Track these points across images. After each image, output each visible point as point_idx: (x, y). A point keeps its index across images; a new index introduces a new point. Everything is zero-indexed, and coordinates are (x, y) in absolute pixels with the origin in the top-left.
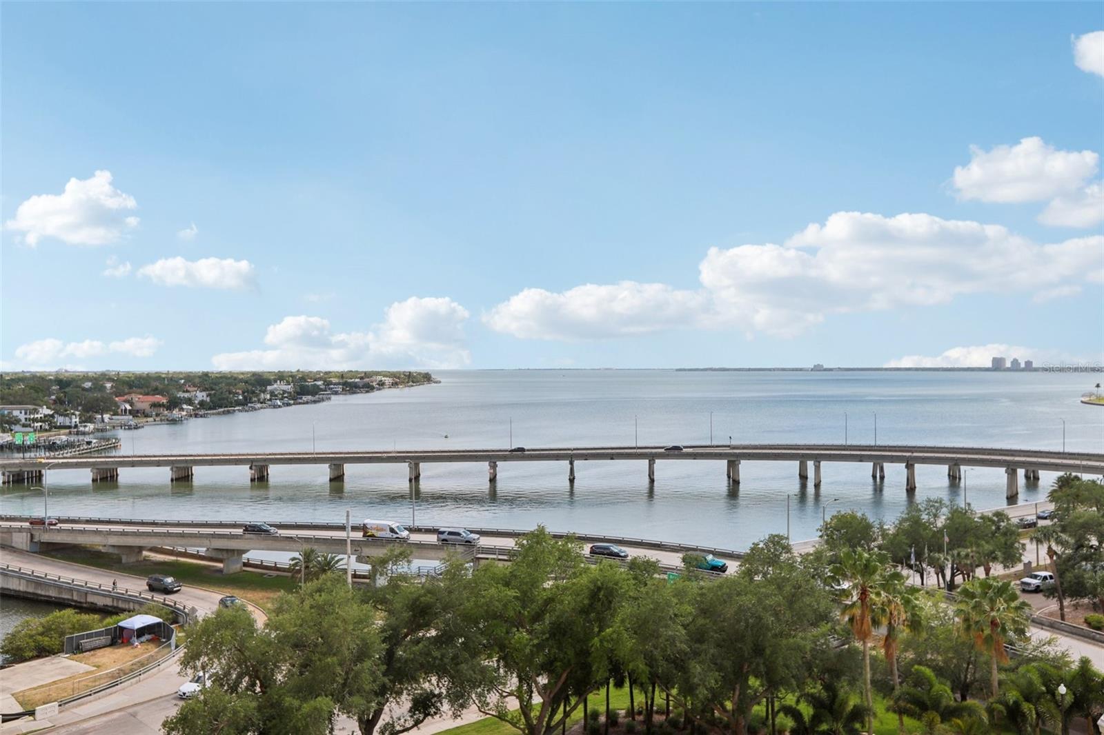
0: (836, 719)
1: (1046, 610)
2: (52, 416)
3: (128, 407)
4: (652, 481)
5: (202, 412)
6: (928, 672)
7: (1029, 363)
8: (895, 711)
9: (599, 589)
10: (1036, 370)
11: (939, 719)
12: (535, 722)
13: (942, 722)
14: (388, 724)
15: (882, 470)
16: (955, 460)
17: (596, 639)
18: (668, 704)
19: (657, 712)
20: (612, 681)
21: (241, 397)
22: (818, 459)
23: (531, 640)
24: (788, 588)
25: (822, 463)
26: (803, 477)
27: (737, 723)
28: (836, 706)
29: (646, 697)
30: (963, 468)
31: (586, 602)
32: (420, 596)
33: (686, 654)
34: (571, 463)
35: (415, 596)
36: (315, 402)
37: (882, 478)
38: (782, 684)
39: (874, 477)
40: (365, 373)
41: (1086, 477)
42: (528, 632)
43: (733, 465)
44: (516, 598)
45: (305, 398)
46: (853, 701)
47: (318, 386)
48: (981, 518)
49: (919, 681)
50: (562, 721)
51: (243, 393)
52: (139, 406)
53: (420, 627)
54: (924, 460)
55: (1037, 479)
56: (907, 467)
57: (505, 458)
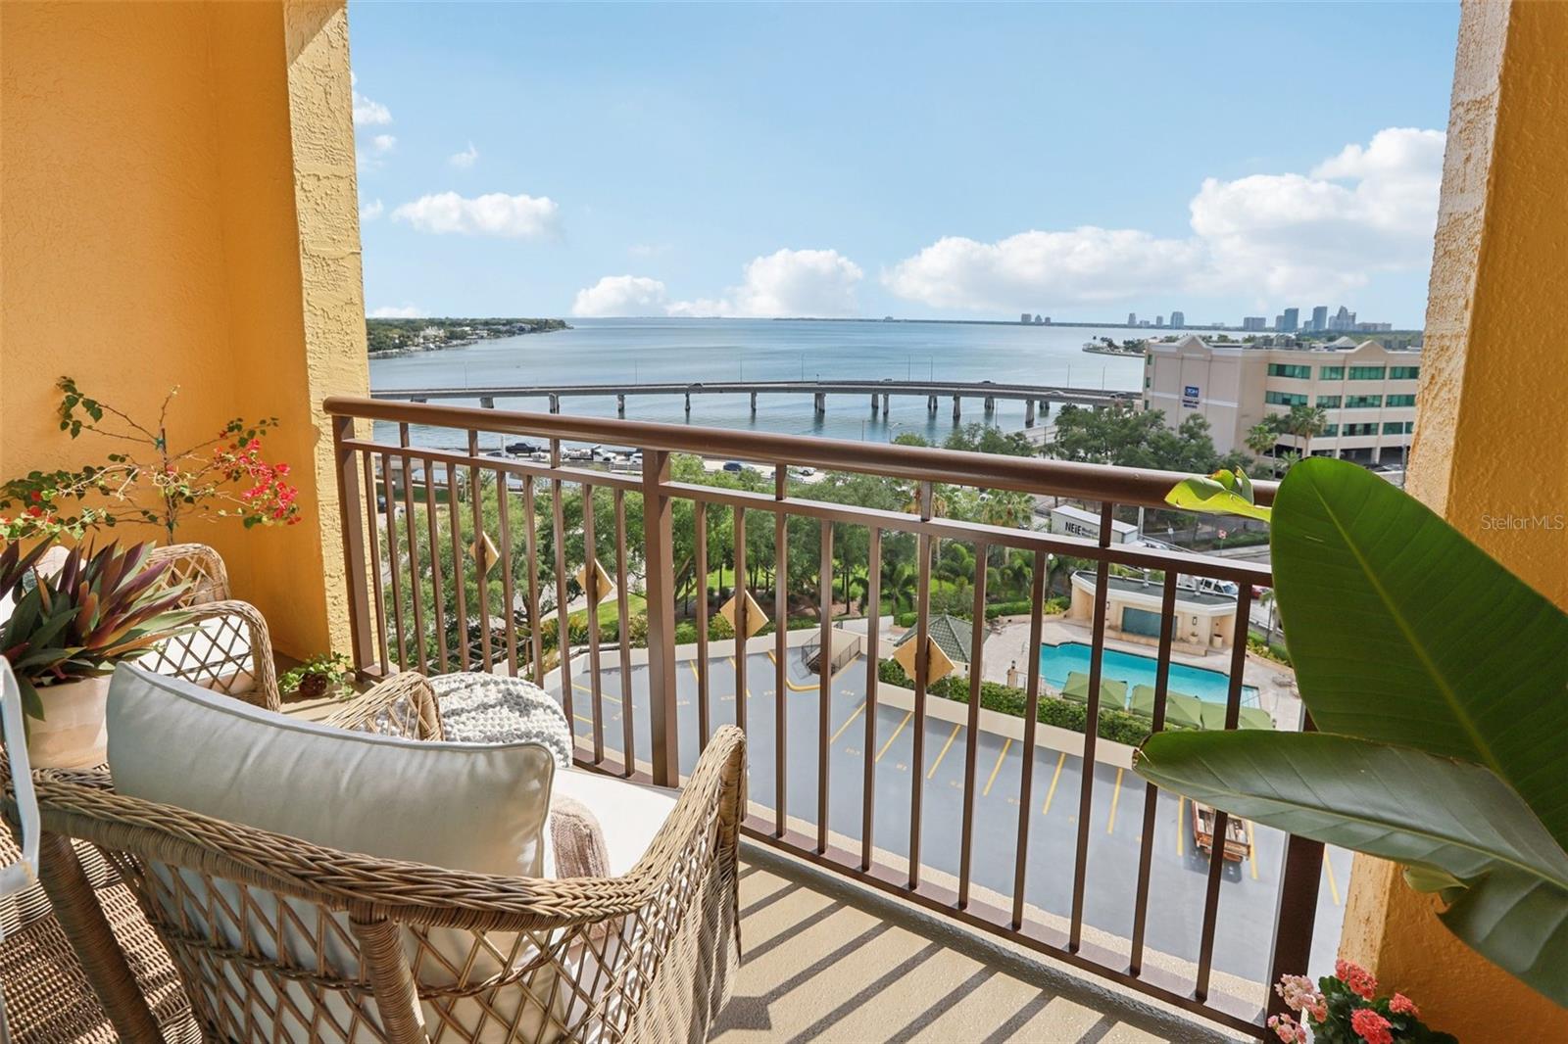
0: (894, 586)
1: (1046, 504)
4: (754, 410)
6: (961, 550)
7: (1048, 319)
8: (936, 578)
10: (1053, 325)
11: (967, 582)
13: (969, 584)
14: (547, 601)
15: (936, 401)
16: (990, 393)
17: (713, 533)
18: (767, 581)
19: (759, 588)
20: (724, 565)
21: (397, 341)
22: (886, 393)
24: (861, 491)
25: (890, 396)
26: (875, 407)
28: (895, 576)
29: (753, 576)
30: (995, 400)
32: (571, 502)
34: (687, 396)
37: (936, 407)
38: (856, 562)
39: (930, 407)
40: (507, 320)
41: (1081, 406)
43: (819, 397)
45: (455, 342)
47: (466, 332)
48: (1006, 438)
49: (956, 556)
50: (685, 597)
51: (400, 337)
53: (572, 526)
54: (967, 394)
55: (1048, 408)
56: (954, 399)
57: (632, 392)
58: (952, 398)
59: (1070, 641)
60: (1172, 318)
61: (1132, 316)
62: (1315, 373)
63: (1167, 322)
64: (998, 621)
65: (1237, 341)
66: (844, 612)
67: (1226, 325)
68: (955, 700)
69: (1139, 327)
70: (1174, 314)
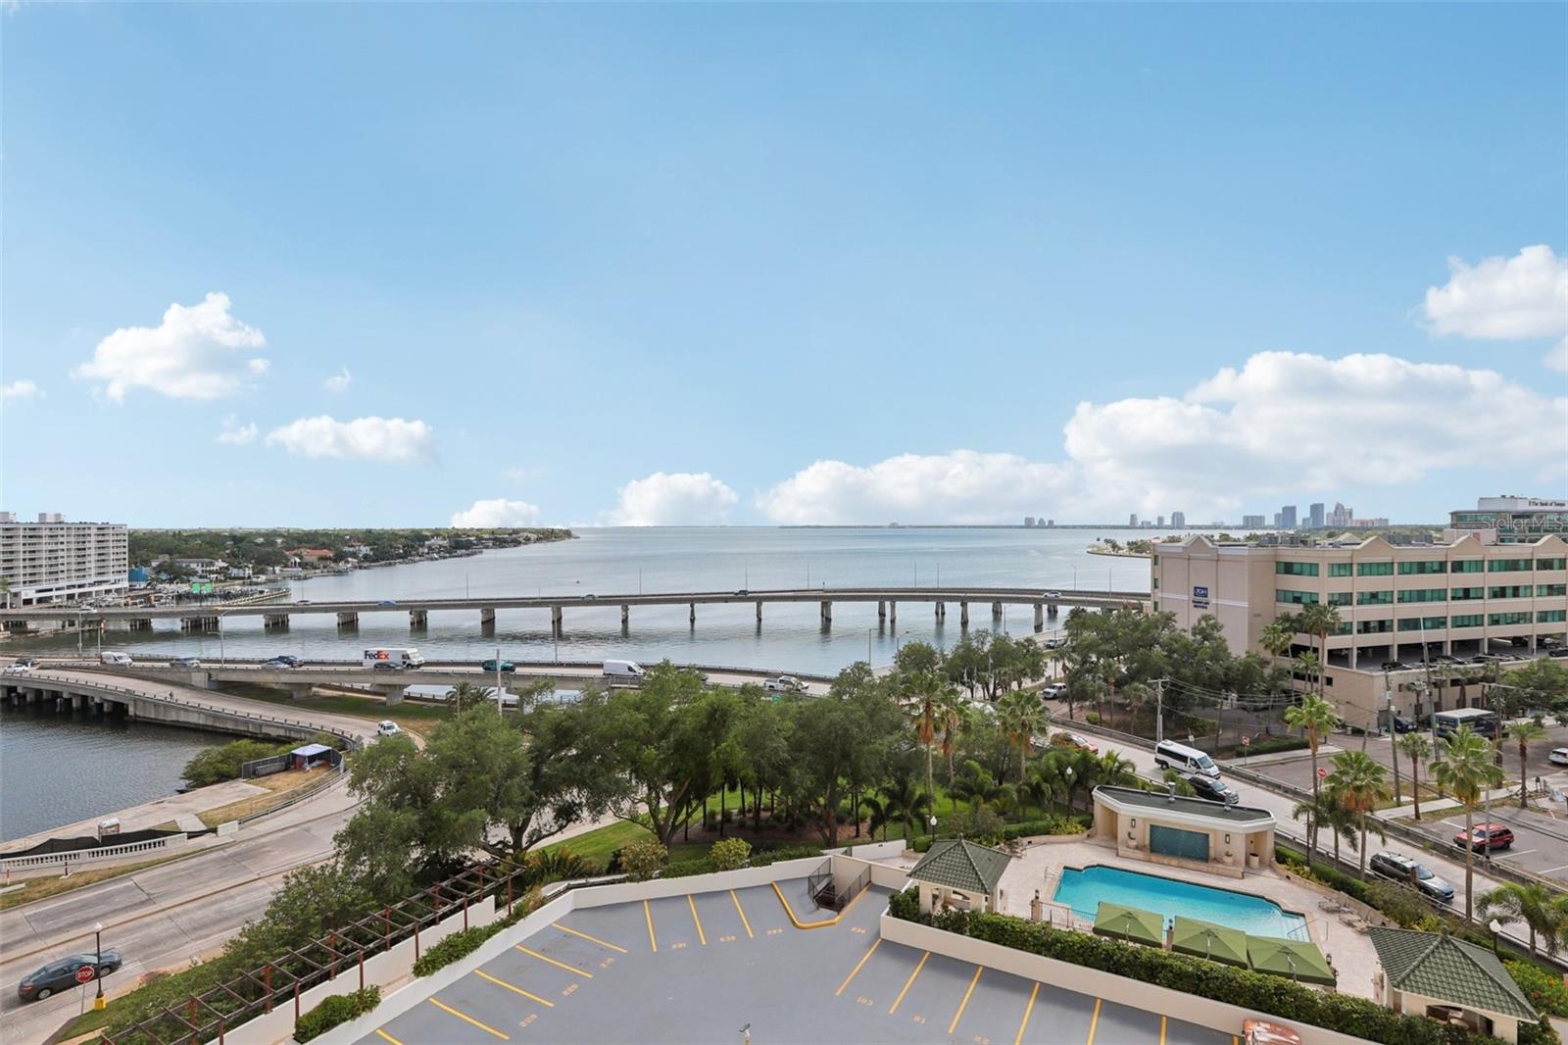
0: (906, 807)
1: (1060, 712)
2: (227, 568)
3: (298, 560)
4: (760, 620)
5: (366, 564)
6: (976, 765)
7: (1051, 522)
8: (950, 797)
9: (716, 710)
10: (1056, 527)
11: (982, 800)
12: (662, 823)
13: (985, 803)
14: (535, 830)
15: (943, 607)
16: (998, 599)
17: (713, 753)
18: (773, 803)
19: (764, 810)
20: (726, 786)
21: (401, 551)
22: (893, 600)
23: (658, 755)
24: (869, 705)
25: (897, 603)
26: (882, 615)
27: (828, 814)
28: (906, 796)
29: (755, 798)
30: (1003, 605)
31: (705, 722)
32: (563, 721)
33: (788, 761)
34: (692, 606)
35: (557, 720)
36: (468, 555)
37: (943, 614)
38: (865, 782)
39: (937, 613)
40: (513, 530)
41: (1090, 609)
42: (657, 749)
43: (826, 606)
44: (646, 720)
45: (459, 552)
46: (919, 792)
47: (471, 541)
48: (1017, 643)
49: (969, 772)
50: (685, 821)
51: (404, 547)
52: (308, 559)
53: (562, 748)
54: (975, 599)
55: (1056, 612)
56: (962, 605)
57: (636, 602)
58: (959, 603)
59: (1095, 864)
60: (1173, 518)
61: (1133, 517)
62: (1324, 570)
63: (1168, 522)
64: (1017, 843)
65: (1239, 540)
66: (854, 834)
67: (1227, 524)
68: (975, 937)
69: (1142, 528)
70: (1174, 514)
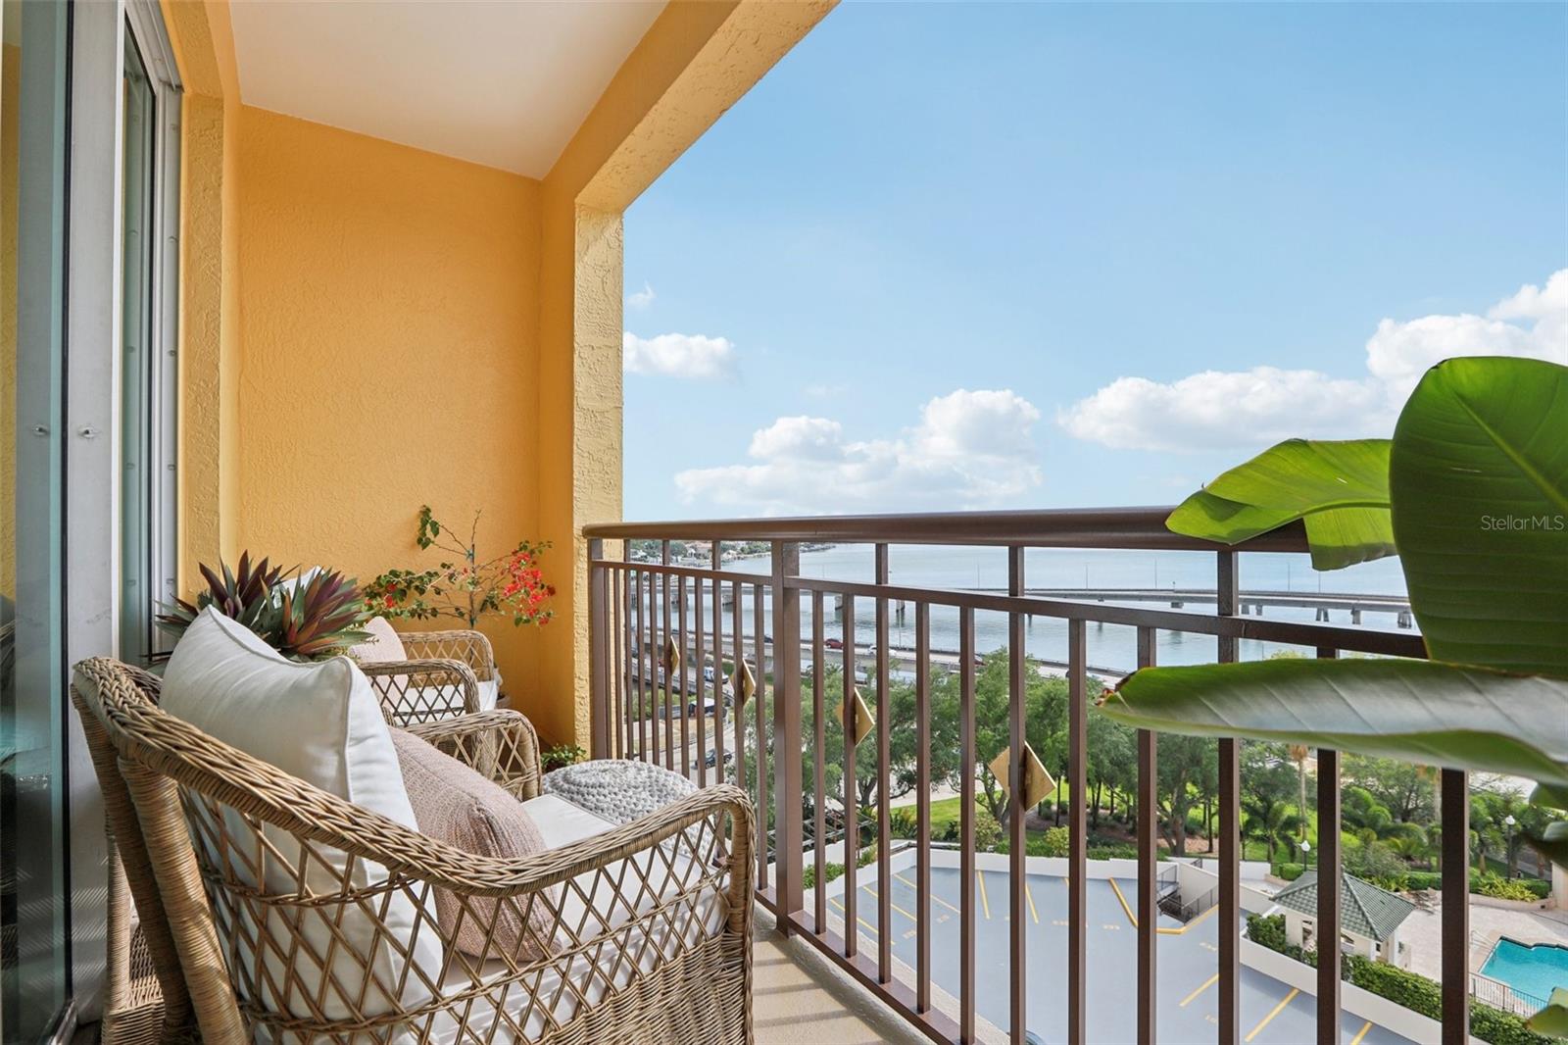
0: (1272, 827)
2: (646, 557)
3: (694, 552)
5: (742, 556)
6: (1366, 793)
9: (1052, 700)
11: (1375, 836)
12: (997, 802)
13: (1378, 839)
15: (1326, 615)
17: (1049, 741)
18: (1112, 801)
19: (1102, 808)
20: (1063, 777)
22: (1260, 604)
23: (994, 736)
27: (1175, 822)
28: (1270, 815)
29: (1093, 791)
31: (1041, 709)
33: (1128, 758)
35: (902, 695)
36: (823, 549)
42: (994, 731)
43: (1176, 607)
44: (983, 702)
46: (1290, 811)
49: (1359, 803)
52: (701, 552)
53: (906, 720)
54: (1371, 608)
56: (1353, 613)
58: (1350, 611)
59: (1555, 944)
64: (1427, 895)
66: (1207, 849)
68: (1361, 986)
